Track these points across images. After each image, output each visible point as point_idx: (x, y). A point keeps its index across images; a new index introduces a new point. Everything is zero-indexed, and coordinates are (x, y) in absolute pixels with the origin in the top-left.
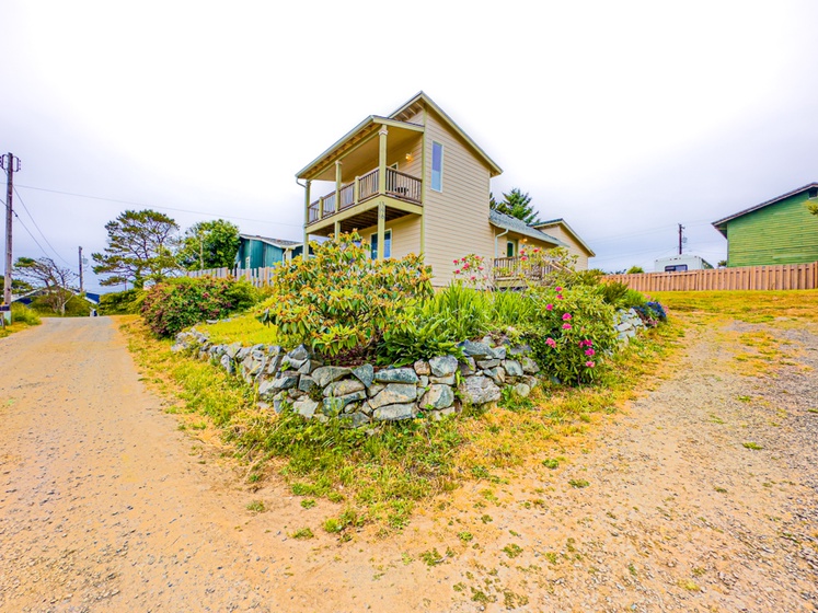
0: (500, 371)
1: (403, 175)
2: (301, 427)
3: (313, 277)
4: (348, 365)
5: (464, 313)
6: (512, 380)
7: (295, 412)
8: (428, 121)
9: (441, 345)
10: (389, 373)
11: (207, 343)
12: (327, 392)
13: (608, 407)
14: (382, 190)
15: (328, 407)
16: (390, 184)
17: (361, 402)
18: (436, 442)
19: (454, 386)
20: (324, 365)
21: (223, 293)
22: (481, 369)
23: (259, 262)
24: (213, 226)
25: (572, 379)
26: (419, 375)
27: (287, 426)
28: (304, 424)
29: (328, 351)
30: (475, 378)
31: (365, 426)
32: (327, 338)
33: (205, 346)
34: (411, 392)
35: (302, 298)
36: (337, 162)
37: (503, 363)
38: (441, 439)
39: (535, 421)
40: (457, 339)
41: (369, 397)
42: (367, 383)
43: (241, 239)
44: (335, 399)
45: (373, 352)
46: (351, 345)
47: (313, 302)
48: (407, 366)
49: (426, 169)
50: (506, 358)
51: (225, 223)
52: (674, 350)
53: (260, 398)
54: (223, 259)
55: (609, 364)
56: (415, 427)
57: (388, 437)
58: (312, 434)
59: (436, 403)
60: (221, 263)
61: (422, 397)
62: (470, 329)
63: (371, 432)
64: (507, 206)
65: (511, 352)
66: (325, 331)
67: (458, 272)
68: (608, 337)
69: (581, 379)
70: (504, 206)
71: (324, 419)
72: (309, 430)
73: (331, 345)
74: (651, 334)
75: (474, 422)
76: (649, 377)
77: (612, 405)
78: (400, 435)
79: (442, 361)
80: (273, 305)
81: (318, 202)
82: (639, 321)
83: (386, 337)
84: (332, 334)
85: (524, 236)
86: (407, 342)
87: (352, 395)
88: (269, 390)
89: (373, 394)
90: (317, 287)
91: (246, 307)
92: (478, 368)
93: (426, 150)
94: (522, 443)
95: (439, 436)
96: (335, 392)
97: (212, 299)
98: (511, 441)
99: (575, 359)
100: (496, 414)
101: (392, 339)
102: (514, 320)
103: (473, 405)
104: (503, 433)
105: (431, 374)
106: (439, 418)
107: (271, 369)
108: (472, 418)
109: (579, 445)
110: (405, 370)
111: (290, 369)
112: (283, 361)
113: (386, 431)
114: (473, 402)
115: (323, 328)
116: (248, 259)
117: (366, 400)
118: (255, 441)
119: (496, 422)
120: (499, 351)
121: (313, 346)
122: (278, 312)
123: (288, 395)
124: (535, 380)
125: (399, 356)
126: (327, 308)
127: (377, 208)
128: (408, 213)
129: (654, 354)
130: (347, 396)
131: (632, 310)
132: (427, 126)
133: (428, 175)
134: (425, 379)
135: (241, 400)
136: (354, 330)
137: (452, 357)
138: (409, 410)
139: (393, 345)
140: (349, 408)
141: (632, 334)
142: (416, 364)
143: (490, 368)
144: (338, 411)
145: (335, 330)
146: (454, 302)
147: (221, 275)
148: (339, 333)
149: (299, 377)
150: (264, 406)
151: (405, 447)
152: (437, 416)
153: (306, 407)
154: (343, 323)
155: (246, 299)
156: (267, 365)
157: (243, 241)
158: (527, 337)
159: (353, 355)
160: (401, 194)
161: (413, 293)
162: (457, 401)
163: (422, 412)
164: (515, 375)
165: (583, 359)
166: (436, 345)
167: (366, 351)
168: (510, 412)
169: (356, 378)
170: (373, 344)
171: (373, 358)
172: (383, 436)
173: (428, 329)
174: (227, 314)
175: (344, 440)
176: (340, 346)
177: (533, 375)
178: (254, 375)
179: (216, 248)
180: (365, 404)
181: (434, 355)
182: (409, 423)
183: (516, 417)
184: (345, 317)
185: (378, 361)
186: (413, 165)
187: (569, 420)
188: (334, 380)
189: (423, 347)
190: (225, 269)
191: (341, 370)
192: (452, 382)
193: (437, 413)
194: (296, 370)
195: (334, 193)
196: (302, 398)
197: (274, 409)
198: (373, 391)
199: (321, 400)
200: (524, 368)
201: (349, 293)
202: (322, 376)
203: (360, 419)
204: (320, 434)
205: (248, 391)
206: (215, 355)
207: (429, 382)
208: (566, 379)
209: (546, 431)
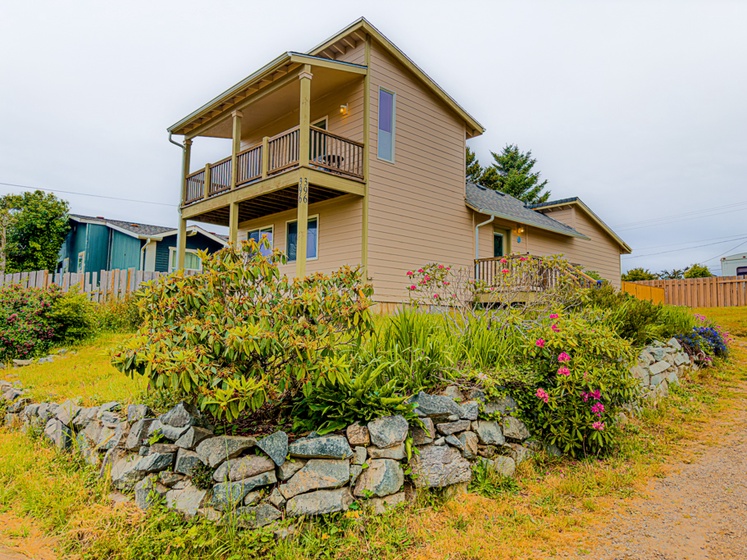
0: (470, 436)
1: (336, 137)
2: (180, 529)
3: (202, 303)
4: (250, 433)
5: (419, 354)
6: (488, 450)
7: (170, 506)
8: (372, 59)
9: (385, 401)
10: (309, 444)
11: (20, 400)
12: (219, 474)
13: (623, 488)
14: (304, 160)
15: (220, 497)
16: (316, 149)
17: (268, 488)
18: (377, 545)
19: (403, 461)
20: (215, 434)
21: (41, 314)
22: (443, 435)
23: (101, 261)
24: (26, 201)
25: (575, 449)
26: (353, 446)
27: (159, 527)
28: (184, 524)
29: (224, 412)
30: (434, 448)
31: (275, 525)
32: (222, 396)
33: (16, 405)
34: (341, 472)
35: (186, 335)
36: (234, 113)
37: (475, 425)
38: (384, 540)
39: (520, 511)
40: (409, 390)
41: (281, 481)
42: (279, 460)
43: (72, 222)
44: (231, 484)
45: (287, 412)
46: (257, 405)
47: (201, 342)
48: (336, 433)
49: (370, 128)
50: (479, 419)
51: (46, 196)
52: (731, 402)
53: (114, 487)
54: (39, 255)
55: (635, 425)
56: (346, 523)
57: (307, 539)
58: (197, 538)
59: (377, 488)
60: (36, 261)
61: (358, 480)
62: (427, 376)
63: (283, 532)
64: (499, 173)
65: (486, 409)
66: (220, 385)
67: (413, 288)
68: (623, 386)
69: (587, 449)
70: (493, 173)
71: (213, 515)
72: (193, 532)
73: (228, 405)
74: (701, 377)
75: (433, 516)
76: (689, 443)
77: (630, 485)
78: (325, 536)
79: (385, 425)
80: (143, 347)
81: (203, 171)
82: (683, 358)
83: (307, 391)
84: (232, 390)
85: (519, 225)
86: (337, 397)
87: (257, 478)
88: (129, 475)
89: (286, 476)
90: (208, 320)
91: (79, 336)
92: (439, 433)
93: (370, 101)
94: (498, 544)
95: (381, 536)
96: (231, 476)
97: (23, 325)
98: (482, 541)
99: (577, 419)
100: (463, 501)
101: (315, 392)
102: (492, 361)
103: (431, 489)
104: (473, 531)
105: (371, 444)
106: (382, 510)
107: (132, 442)
108: (429, 509)
109: (575, 543)
110: (334, 438)
111: (162, 441)
112: (151, 429)
113: (304, 530)
114: (431, 484)
115: (216, 381)
116: (82, 255)
117: (276, 485)
118: (111, 551)
119: (464, 514)
120: (470, 408)
121: (203, 407)
122: (150, 357)
123: (159, 481)
124: (522, 451)
125: (325, 418)
126: (222, 350)
127: (296, 186)
128: (343, 193)
129: (703, 407)
130: (250, 480)
131: (673, 341)
132: (371, 66)
133: (373, 137)
134: (361, 452)
135: (83, 492)
136: (262, 382)
137: (399, 418)
138: (337, 500)
139: (318, 401)
140: (251, 497)
141: (673, 377)
142: (350, 429)
143: (456, 434)
144: (235, 503)
145: (234, 383)
146: (406, 336)
147: (37, 282)
148: (240, 389)
149: (176, 453)
150: (121, 500)
151: (332, 554)
152: (378, 506)
153: (186, 497)
154: (246, 372)
155: (79, 323)
156: (126, 435)
157: (75, 226)
158: (509, 387)
159: (258, 417)
160: (332, 165)
161: (345, 326)
162: (409, 483)
163: (359, 501)
164: (492, 444)
165: (589, 418)
166: (378, 401)
167: (277, 410)
168: (484, 499)
169: (262, 453)
170: (288, 399)
171: (287, 422)
172: (301, 538)
173: (366, 378)
174: (46, 349)
175: (244, 545)
176: (241, 407)
177: (519, 442)
178: (102, 451)
179: (28, 237)
180: (275, 490)
181: (375, 416)
182: (337, 517)
183: (493, 506)
184: (248, 364)
185: (295, 426)
186: (349, 122)
187: (567, 508)
188: (231, 457)
189: (359, 405)
190: (43, 273)
191: (241, 442)
192: (401, 457)
193: (379, 502)
194: (172, 442)
195: (229, 159)
196: (180, 485)
197: (136, 503)
198: (287, 472)
199: (211, 486)
200: (506, 432)
201: (256, 330)
202: (212, 451)
203: (267, 514)
204: (208, 538)
205: (93, 477)
206: (35, 420)
207: (368, 457)
208: (567, 448)
209: (532, 525)
